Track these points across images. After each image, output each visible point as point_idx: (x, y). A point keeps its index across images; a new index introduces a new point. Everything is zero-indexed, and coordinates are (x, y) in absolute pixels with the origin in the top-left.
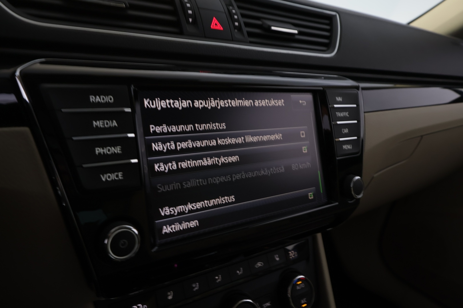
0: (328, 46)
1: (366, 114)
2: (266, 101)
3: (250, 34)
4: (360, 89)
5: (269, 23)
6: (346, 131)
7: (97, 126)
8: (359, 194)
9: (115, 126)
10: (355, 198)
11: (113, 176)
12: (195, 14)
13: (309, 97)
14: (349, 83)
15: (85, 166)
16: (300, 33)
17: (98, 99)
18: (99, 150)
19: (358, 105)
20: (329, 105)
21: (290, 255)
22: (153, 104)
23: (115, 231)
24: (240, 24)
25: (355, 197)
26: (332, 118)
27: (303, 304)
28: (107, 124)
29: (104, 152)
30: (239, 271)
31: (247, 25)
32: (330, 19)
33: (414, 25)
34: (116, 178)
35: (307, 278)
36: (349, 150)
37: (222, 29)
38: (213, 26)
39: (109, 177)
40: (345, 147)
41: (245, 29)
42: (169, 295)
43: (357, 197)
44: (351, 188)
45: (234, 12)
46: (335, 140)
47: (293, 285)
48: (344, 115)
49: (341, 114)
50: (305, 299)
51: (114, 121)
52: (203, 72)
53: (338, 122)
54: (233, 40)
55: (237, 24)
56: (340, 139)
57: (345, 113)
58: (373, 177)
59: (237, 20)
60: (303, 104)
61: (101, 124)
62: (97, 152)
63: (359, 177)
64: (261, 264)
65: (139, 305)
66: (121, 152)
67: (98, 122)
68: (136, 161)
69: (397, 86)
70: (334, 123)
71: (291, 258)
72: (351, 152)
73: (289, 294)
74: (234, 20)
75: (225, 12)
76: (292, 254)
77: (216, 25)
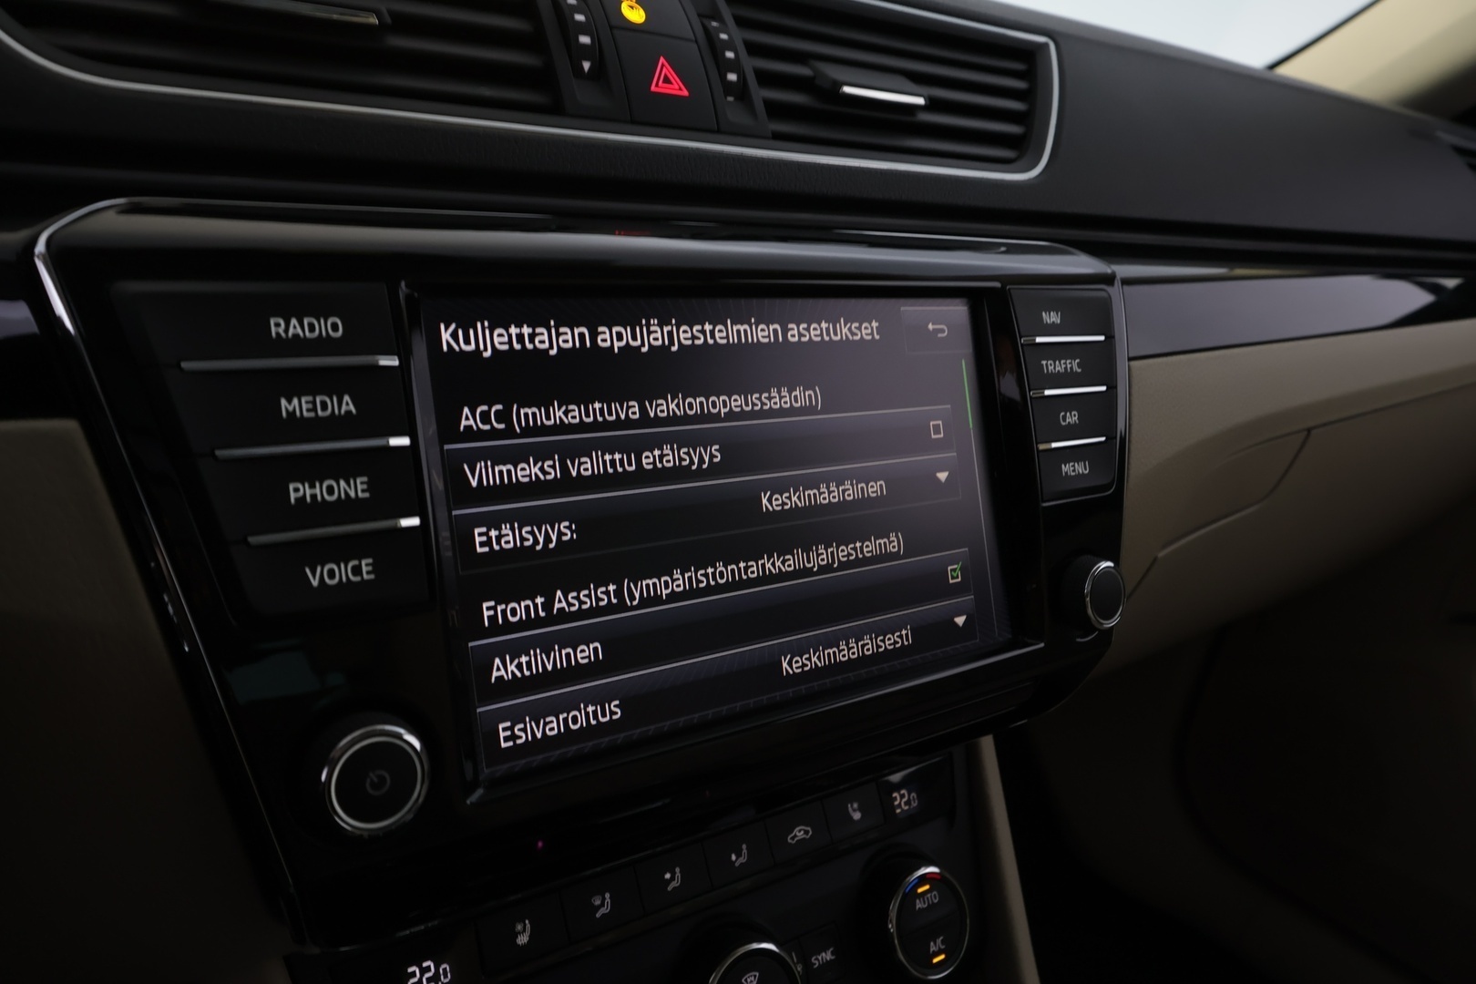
0: (1020, 147)
1: (1133, 363)
2: (824, 325)
3: (775, 110)
4: (1117, 283)
5: (834, 72)
6: (1072, 418)
7: (291, 414)
8: (1109, 616)
9: (348, 412)
10: (1096, 629)
11: (342, 572)
12: (600, 46)
13: (958, 311)
14: (1080, 264)
15: (253, 540)
16: (933, 105)
17: (295, 328)
18: (298, 491)
19: (1110, 337)
20: (1021, 338)
21: (896, 803)
22: (467, 342)
23: (350, 744)
24: (742, 76)
25: (1099, 626)
26: (1030, 378)
27: (937, 954)
28: (324, 407)
29: (314, 496)
30: (738, 856)
31: (766, 79)
32: (1029, 57)
33: (1286, 71)
34: (351, 578)
35: (948, 876)
36: (1079, 476)
37: (685, 93)
38: (657, 85)
39: (331, 574)
40: (1067, 468)
41: (760, 94)
42: (519, 933)
43: (1102, 624)
44: (1083, 597)
45: (723, 41)
46: (1037, 448)
47: (905, 895)
48: (1066, 368)
49: (1059, 367)
50: (941, 938)
51: (347, 398)
52: (625, 235)
53: (1048, 392)
54: (719, 131)
55: (732, 77)
56: (1054, 445)
57: (1068, 362)
58: (1155, 559)
59: (735, 66)
60: (940, 335)
61: (304, 407)
62: (293, 496)
63: (1110, 564)
64: (806, 832)
65: (425, 965)
66: (367, 495)
67: (295, 401)
68: (414, 521)
69: (1239, 272)
70: (1034, 396)
71: (898, 811)
72: (1086, 485)
73: (891, 922)
74: (724, 66)
75: (697, 42)
76: (903, 801)
77: (667, 81)
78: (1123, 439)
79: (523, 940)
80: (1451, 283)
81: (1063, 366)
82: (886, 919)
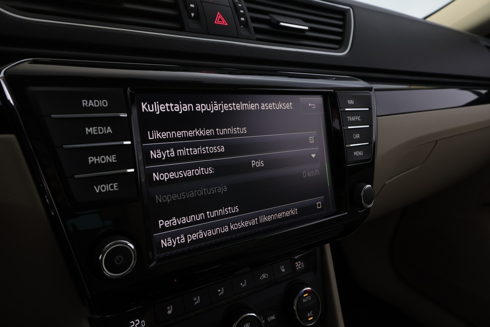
0: (341, 44)
1: (378, 118)
2: (273, 104)
3: (257, 30)
4: (373, 90)
5: (278, 18)
6: (357, 136)
7: (90, 133)
8: (370, 204)
9: (109, 133)
10: (365, 208)
11: (107, 188)
12: (197, 8)
13: (319, 99)
14: (361, 84)
15: (76, 176)
16: (311, 29)
17: (91, 103)
18: (92, 159)
19: (371, 109)
20: (340, 109)
21: (297, 266)
22: (151, 109)
23: (110, 246)
24: (246, 19)
26: (343, 122)
27: (310, 317)
28: (101, 131)
29: (97, 161)
30: (243, 284)
31: (254, 20)
32: (343, 14)
33: (430, 20)
34: (111, 190)
35: (313, 290)
36: (360, 156)
37: (226, 24)
38: (217, 22)
39: (103, 188)
40: (355, 153)
41: (252, 25)
42: (169, 310)
43: (367, 206)
44: (361, 197)
45: (240, 7)
46: (346, 146)
47: (300, 297)
48: (355, 119)
49: (353, 119)
50: (312, 312)
51: (109, 128)
52: (206, 73)
53: (349, 127)
54: (238, 38)
55: (243, 19)
56: (351, 145)
57: (356, 117)
58: (385, 184)
59: (243, 15)
60: (313, 108)
61: (94, 130)
62: (90, 161)
63: (370, 186)
64: (266, 276)
65: (136, 321)
66: (116, 161)
67: (91, 129)
68: (132, 170)
69: (413, 87)
70: (345, 128)
71: (297, 268)
72: (363, 159)
73: (295, 306)
74: (240, 15)
75: (230, 7)
76: (299, 265)
77: (220, 20)
78: (375, 143)
79: (170, 312)
80: (484, 92)
82: (293, 305)
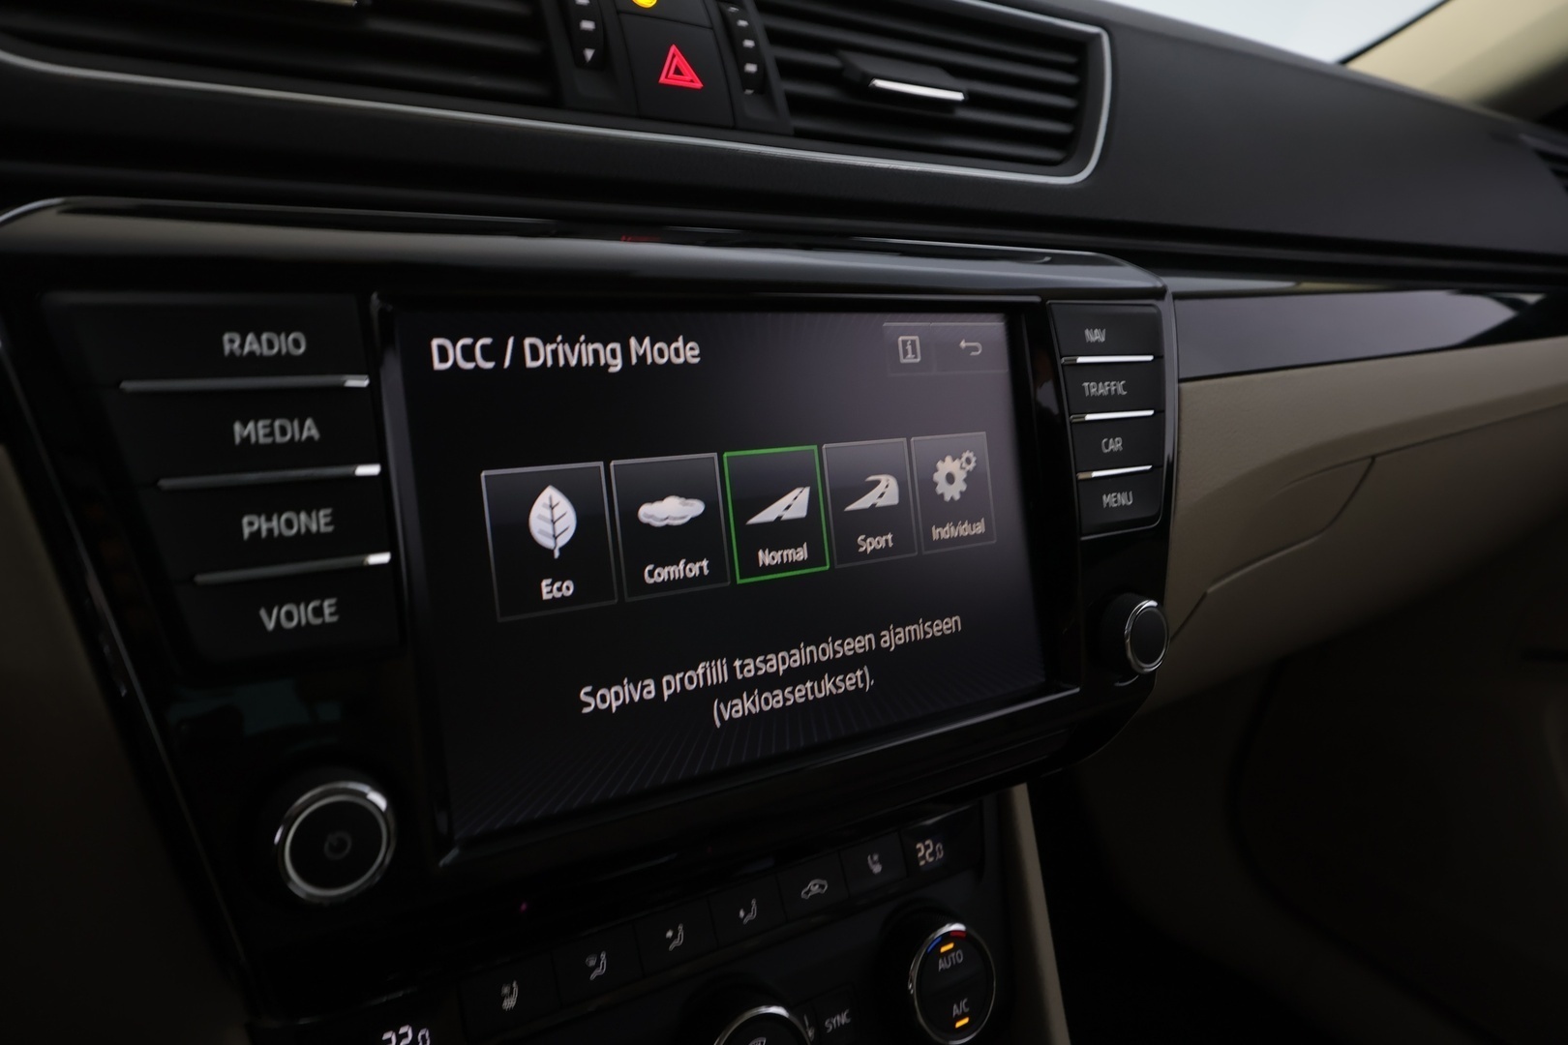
0: (1068, 148)
1: (1184, 385)
3: (799, 105)
4: (1168, 298)
5: (864, 64)
6: (1115, 445)
7: (245, 441)
8: (1150, 660)
9: (310, 439)
10: (1137, 674)
11: (302, 614)
12: (605, 32)
13: (994, 327)
14: (1128, 277)
15: (201, 579)
16: (973, 100)
17: (251, 344)
18: (252, 524)
19: (1159, 359)
20: (1061, 358)
21: (920, 854)
23: (310, 801)
24: (762, 68)
25: (1139, 671)
26: (1071, 402)
27: (960, 1018)
28: (283, 431)
29: (270, 531)
30: (747, 912)
31: (788, 70)
32: (1080, 48)
33: (1359, 67)
34: (313, 621)
35: (974, 933)
36: (1121, 507)
37: (698, 85)
38: (666, 77)
39: (289, 616)
40: (1108, 499)
41: (782, 87)
42: (506, 996)
43: (1143, 668)
44: (1123, 639)
45: (741, 28)
46: (1077, 478)
47: (927, 955)
48: (1110, 390)
49: (1101, 389)
50: (965, 1001)
51: (309, 422)
52: (631, 241)
53: (1089, 417)
54: (734, 128)
55: (751, 68)
56: (1095, 474)
57: (1113, 383)
58: (1204, 595)
59: (753, 56)
60: (973, 354)
61: (261, 432)
62: (247, 531)
63: (1153, 603)
64: (822, 887)
65: (402, 1031)
66: (330, 529)
67: (251, 425)
68: (383, 558)
69: (1306, 286)
70: (1075, 420)
71: (922, 863)
72: (1130, 517)
73: (911, 981)
74: (742, 56)
75: (712, 28)
76: (927, 852)
77: (678, 71)
78: (1170, 465)
79: (509, 1003)
80: (1531, 299)
81: (1107, 388)
82: (906, 978)
